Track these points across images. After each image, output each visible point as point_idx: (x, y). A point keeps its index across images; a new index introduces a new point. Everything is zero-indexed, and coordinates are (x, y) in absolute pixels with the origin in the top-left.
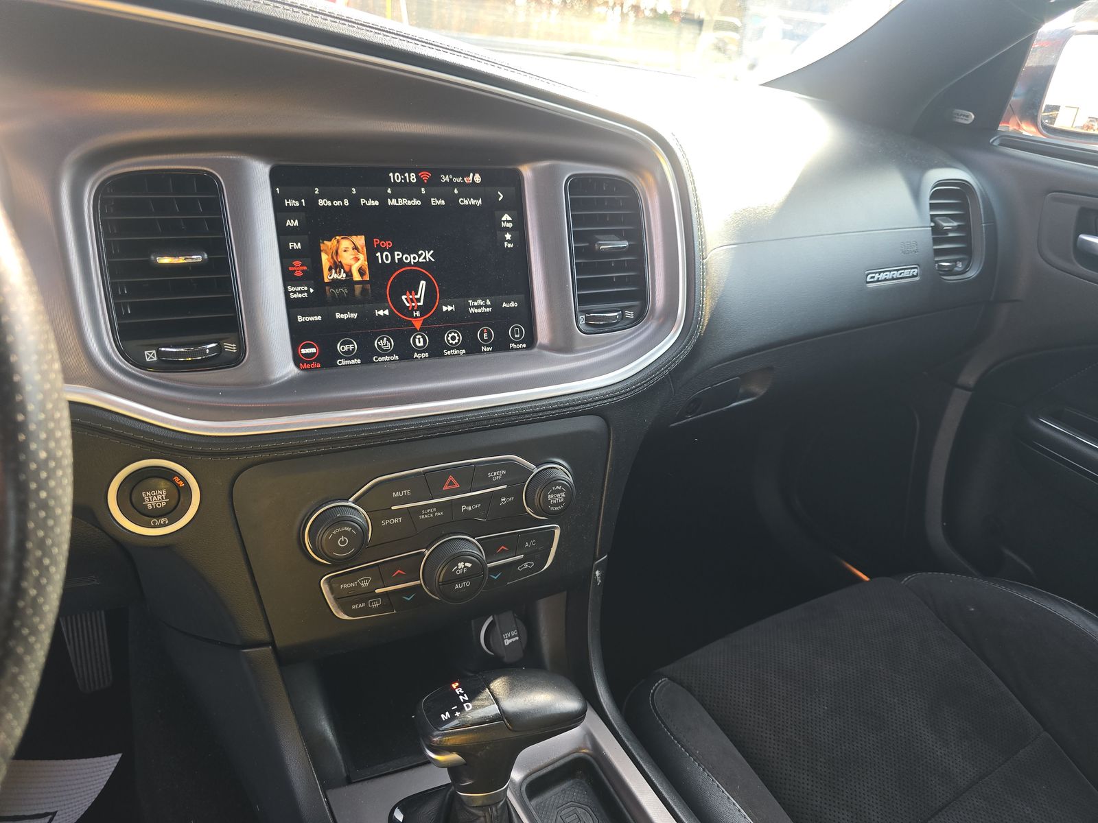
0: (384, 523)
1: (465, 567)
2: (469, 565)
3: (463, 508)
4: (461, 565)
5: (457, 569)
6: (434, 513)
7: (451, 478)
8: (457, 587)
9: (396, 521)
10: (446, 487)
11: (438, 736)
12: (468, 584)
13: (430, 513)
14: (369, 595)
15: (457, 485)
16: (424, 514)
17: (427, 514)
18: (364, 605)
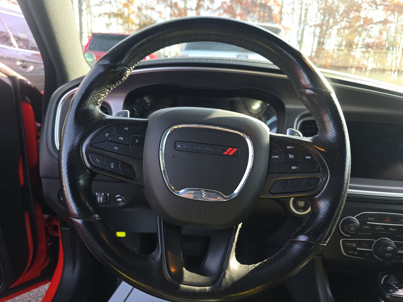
0: (364, 227)
1: (391, 248)
2: (392, 248)
3: (391, 229)
4: (389, 247)
5: (388, 248)
6: (380, 228)
7: (388, 218)
8: (387, 254)
9: (368, 227)
10: (386, 220)
11: (388, 296)
12: (390, 255)
13: (379, 228)
14: (354, 249)
15: (389, 221)
16: (377, 228)
17: (378, 228)
18: (352, 252)
